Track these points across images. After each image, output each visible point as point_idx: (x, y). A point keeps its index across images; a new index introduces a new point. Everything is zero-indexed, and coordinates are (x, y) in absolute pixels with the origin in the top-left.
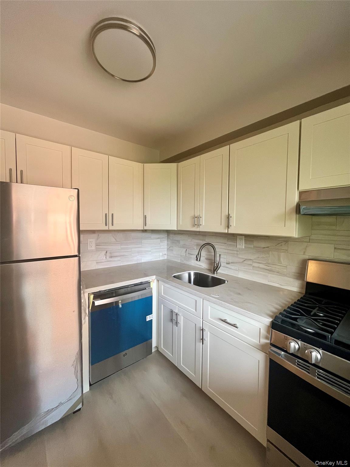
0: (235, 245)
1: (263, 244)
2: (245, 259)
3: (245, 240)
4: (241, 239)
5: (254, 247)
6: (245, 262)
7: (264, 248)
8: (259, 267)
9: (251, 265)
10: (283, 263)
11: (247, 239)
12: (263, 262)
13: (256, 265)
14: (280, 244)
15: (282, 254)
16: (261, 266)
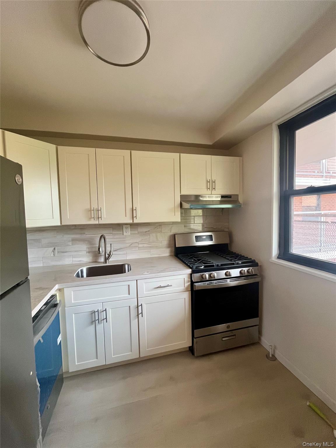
0: (121, 234)
1: (144, 229)
2: (131, 243)
3: (130, 228)
4: (126, 228)
5: (138, 232)
6: (132, 246)
7: (146, 232)
8: (143, 247)
9: (137, 246)
10: (159, 240)
11: (132, 227)
12: (146, 242)
13: (140, 246)
14: (156, 228)
15: (158, 234)
16: (145, 245)
